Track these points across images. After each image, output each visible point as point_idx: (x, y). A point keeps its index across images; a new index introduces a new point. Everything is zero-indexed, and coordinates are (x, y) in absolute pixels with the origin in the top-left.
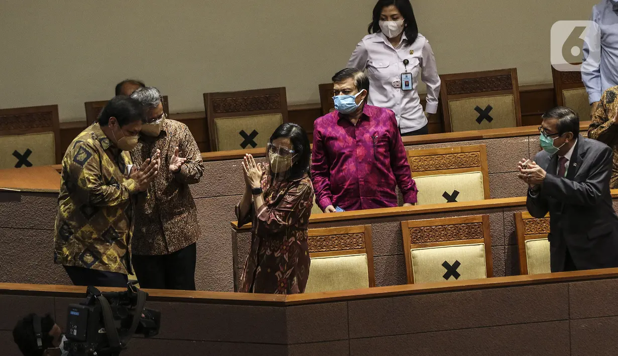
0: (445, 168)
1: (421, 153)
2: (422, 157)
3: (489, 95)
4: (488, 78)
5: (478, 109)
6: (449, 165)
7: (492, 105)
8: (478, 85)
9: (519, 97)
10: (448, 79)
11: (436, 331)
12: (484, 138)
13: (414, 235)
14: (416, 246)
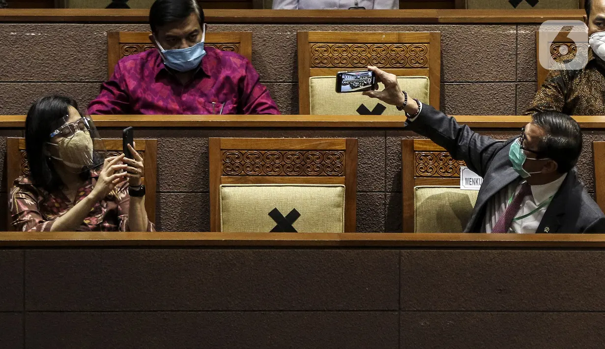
1: (333, 38)
2: (330, 45)
12: (441, 21)
13: (228, 161)
14: (230, 180)
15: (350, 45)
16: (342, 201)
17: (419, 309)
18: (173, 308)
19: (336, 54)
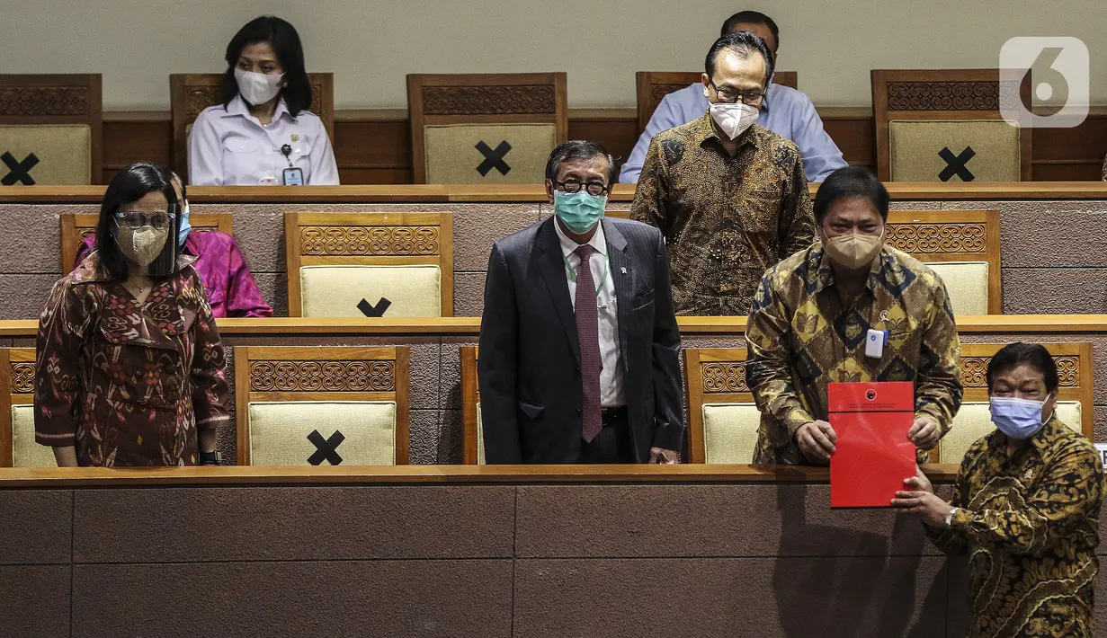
0: (369, 253)
1: (327, 220)
2: (324, 228)
3: (507, 122)
4: (509, 88)
5: (481, 147)
6: (376, 248)
7: (510, 142)
8: (488, 100)
9: (566, 130)
10: (428, 84)
11: (247, 561)
12: (451, 200)
13: (257, 373)
14: (260, 397)
15: (346, 228)
16: (392, 420)
17: (537, 555)
18: (248, 558)
19: (331, 239)
